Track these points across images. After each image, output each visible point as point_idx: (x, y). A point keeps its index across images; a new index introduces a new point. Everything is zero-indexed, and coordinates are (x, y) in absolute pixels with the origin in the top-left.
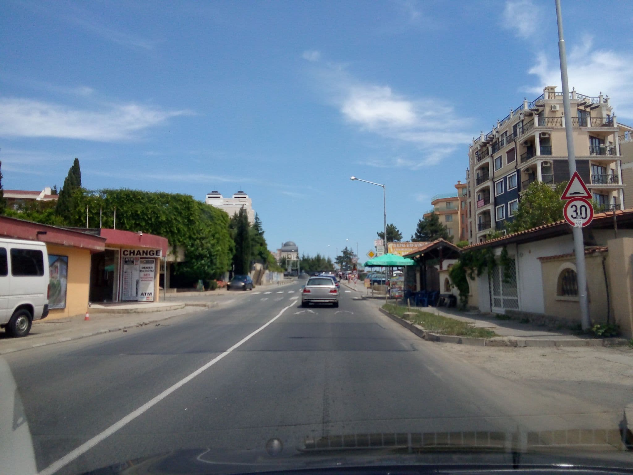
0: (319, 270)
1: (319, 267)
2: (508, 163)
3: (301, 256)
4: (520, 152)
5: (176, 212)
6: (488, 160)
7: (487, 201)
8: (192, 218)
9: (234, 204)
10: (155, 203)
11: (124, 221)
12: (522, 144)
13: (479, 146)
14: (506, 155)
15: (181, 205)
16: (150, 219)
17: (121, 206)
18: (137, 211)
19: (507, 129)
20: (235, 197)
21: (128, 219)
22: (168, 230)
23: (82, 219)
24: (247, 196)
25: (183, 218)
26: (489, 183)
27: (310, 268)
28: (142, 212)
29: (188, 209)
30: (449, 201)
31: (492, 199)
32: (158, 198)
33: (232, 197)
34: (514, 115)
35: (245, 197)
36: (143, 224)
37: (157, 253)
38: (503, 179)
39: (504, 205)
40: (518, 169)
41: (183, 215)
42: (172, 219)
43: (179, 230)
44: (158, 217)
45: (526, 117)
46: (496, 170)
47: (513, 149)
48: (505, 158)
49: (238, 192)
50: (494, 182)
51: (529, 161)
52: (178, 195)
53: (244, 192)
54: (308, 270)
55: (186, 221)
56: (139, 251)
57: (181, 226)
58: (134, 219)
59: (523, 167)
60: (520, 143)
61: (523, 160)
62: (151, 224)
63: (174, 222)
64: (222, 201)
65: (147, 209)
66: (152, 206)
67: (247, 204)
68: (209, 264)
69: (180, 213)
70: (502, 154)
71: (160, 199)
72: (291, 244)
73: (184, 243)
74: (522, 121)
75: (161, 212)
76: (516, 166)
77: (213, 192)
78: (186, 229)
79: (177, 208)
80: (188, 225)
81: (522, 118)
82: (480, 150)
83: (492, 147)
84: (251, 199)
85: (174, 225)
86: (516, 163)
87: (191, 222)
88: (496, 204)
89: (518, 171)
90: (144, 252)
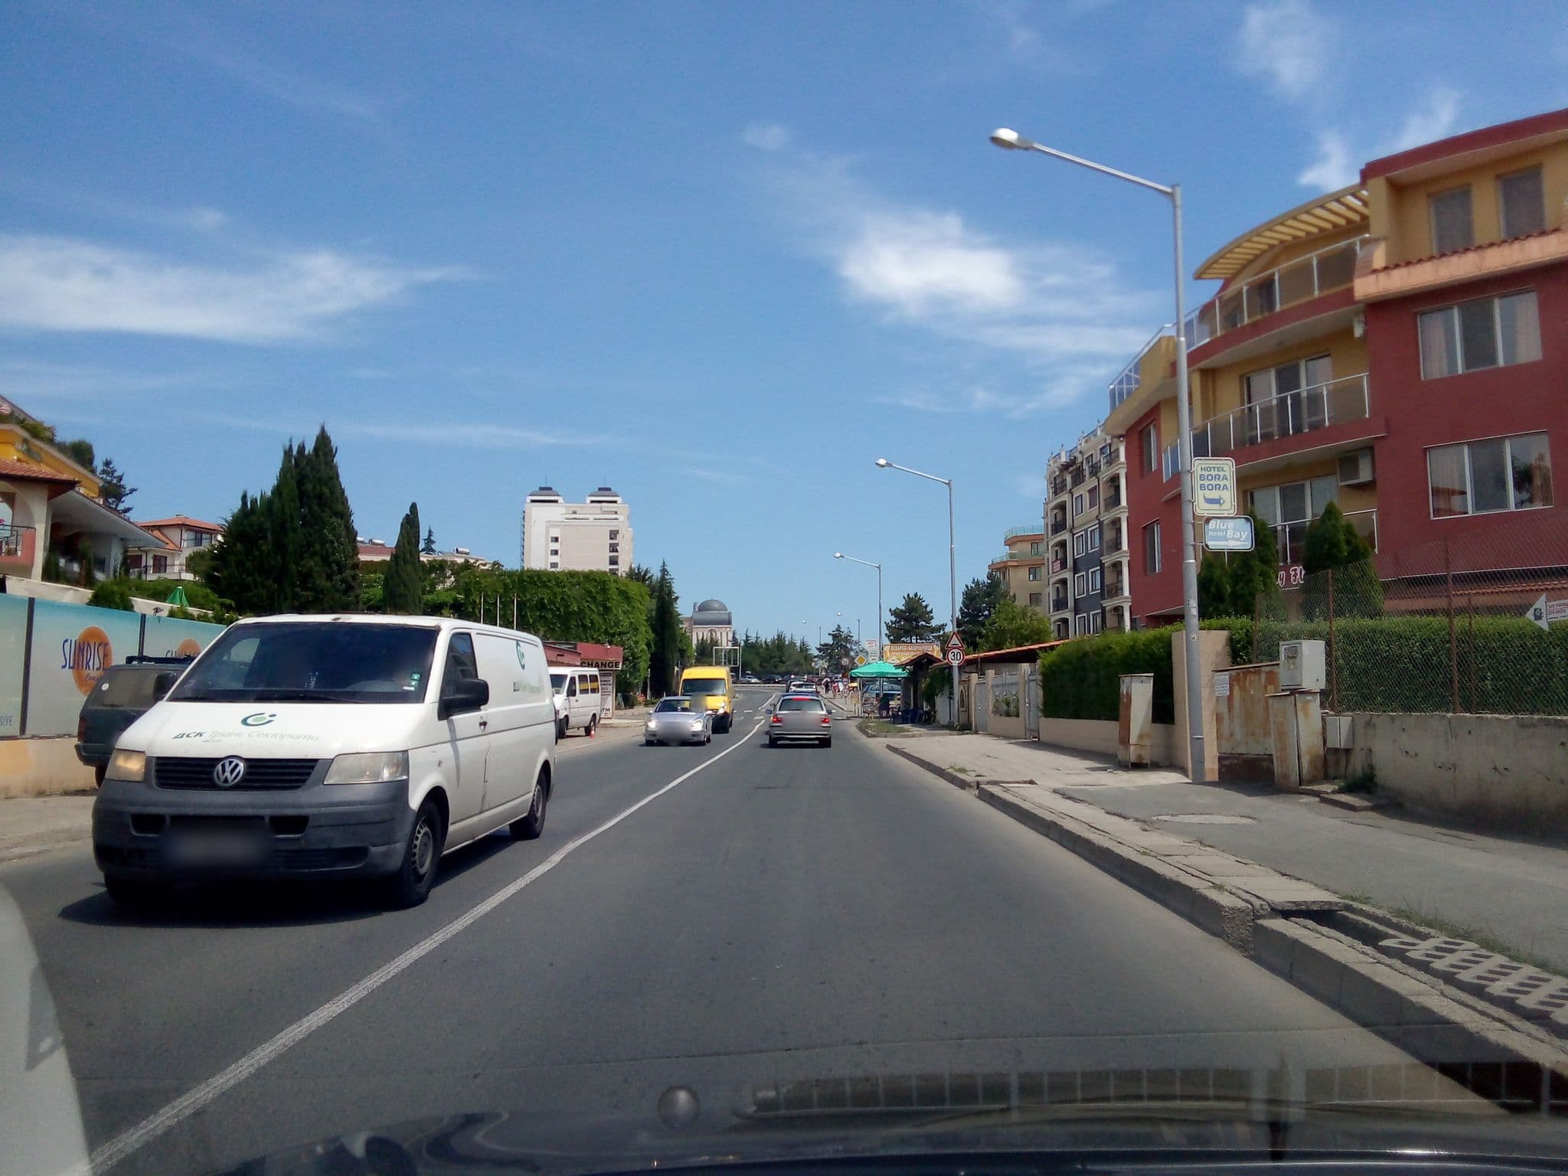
0: (782, 668)
1: (781, 661)
2: (1090, 508)
3: (741, 638)
4: (1104, 494)
5: (589, 597)
6: (1065, 497)
7: (1064, 565)
8: (609, 605)
9: (591, 517)
10: (564, 587)
11: (526, 613)
12: (1107, 482)
13: (1056, 469)
14: (1088, 494)
15: (595, 586)
16: (558, 609)
17: (523, 593)
18: (543, 599)
19: (1093, 452)
20: (592, 502)
21: (532, 610)
22: (580, 623)
23: (477, 612)
24: (619, 499)
25: (597, 605)
26: (1065, 536)
27: (761, 666)
28: (549, 600)
29: (604, 591)
30: (1035, 540)
31: (1070, 563)
32: (568, 579)
33: (585, 500)
34: (1086, 442)
35: (615, 502)
36: (550, 616)
37: (616, 665)
38: (1083, 533)
39: (1084, 573)
40: (1101, 520)
41: (597, 601)
42: (584, 607)
43: (592, 622)
44: (567, 606)
45: (1115, 440)
46: (1076, 515)
47: (1095, 488)
48: (1087, 497)
49: (600, 489)
50: (1073, 535)
51: (1113, 512)
52: (592, 572)
53: (613, 490)
54: (758, 668)
55: (601, 609)
56: (597, 663)
57: (595, 617)
58: (539, 610)
59: (1106, 518)
60: (1104, 479)
61: (1107, 509)
62: (559, 616)
63: (587, 611)
64: (564, 511)
65: (555, 594)
66: (560, 590)
67: (621, 518)
68: (631, 670)
69: (594, 598)
70: (1083, 492)
71: (570, 579)
72: (716, 605)
73: (599, 640)
74: (1110, 445)
75: (571, 599)
76: (1097, 516)
77: (541, 489)
78: (601, 621)
79: (590, 592)
80: (603, 615)
81: (1109, 441)
82: (1059, 476)
83: (1072, 477)
84: (626, 505)
85: (587, 617)
86: (1098, 511)
87: (607, 610)
88: (1076, 570)
89: (1101, 523)
90: (602, 663)
